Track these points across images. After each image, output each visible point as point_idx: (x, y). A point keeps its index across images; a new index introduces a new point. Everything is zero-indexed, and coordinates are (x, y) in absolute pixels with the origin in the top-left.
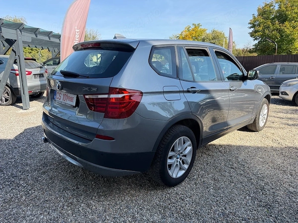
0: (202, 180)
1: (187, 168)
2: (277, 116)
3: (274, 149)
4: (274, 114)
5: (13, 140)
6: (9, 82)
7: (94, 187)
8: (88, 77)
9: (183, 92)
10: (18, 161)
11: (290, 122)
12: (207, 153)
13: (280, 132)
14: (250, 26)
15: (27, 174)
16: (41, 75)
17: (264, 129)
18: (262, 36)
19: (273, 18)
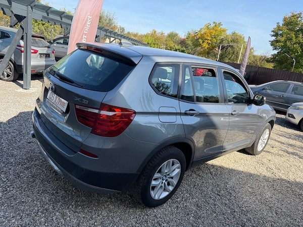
0: (185, 204)
1: (171, 190)
2: (278, 140)
3: (266, 179)
4: (275, 137)
5: (5, 124)
6: (13, 58)
7: (74, 194)
8: (82, 87)
9: (180, 114)
10: (5, 149)
11: (290, 150)
12: (197, 172)
13: (277, 160)
14: (272, 33)
15: (10, 167)
16: (47, 56)
17: (262, 154)
18: (282, 47)
19: (298, 31)
